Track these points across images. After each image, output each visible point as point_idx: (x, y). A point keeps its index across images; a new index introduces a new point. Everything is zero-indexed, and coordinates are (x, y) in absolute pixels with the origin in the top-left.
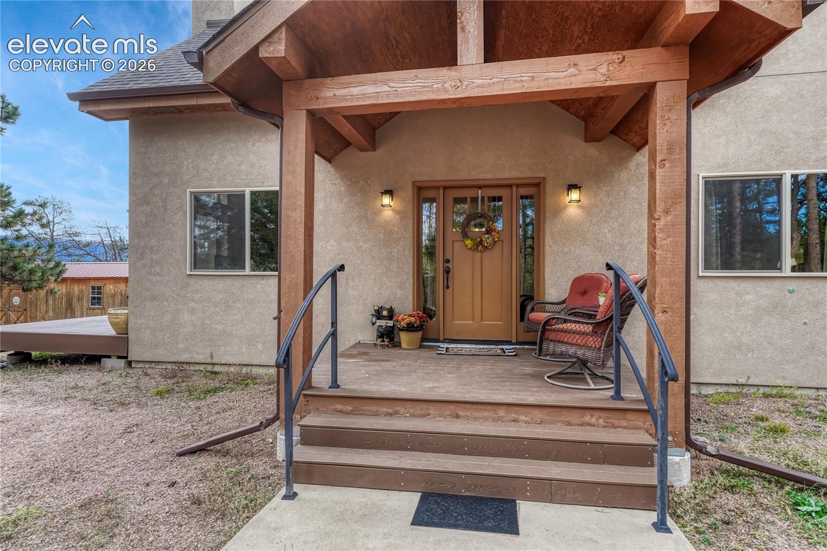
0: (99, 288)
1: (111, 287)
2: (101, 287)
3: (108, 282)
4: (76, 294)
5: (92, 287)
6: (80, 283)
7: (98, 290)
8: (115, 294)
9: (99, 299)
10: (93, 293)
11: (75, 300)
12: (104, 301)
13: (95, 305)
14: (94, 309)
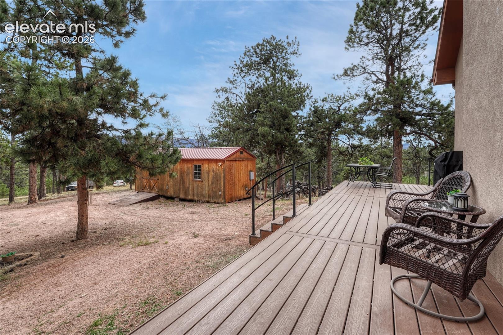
0: (199, 166)
1: (207, 166)
2: (200, 165)
3: (205, 162)
4: (186, 170)
5: (195, 165)
6: (188, 162)
7: (198, 168)
8: (209, 171)
9: (199, 174)
10: (196, 170)
11: (185, 174)
12: (203, 175)
13: (197, 178)
14: (196, 181)
